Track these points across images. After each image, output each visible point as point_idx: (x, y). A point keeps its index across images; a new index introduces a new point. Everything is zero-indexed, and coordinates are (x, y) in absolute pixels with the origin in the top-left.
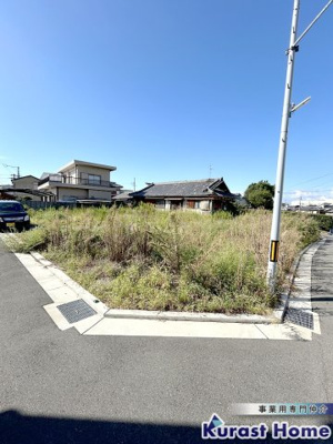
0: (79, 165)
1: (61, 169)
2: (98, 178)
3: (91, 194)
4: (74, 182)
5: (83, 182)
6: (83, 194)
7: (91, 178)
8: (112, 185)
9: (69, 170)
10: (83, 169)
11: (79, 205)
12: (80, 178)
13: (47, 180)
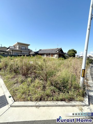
0: (19, 44)
1: (14, 45)
2: (25, 48)
3: (22, 52)
4: (17, 49)
5: (20, 49)
6: (20, 52)
7: (22, 47)
8: (29, 50)
9: (16, 45)
10: (20, 45)
11: (18, 56)
12: (19, 48)
13: (9, 48)
